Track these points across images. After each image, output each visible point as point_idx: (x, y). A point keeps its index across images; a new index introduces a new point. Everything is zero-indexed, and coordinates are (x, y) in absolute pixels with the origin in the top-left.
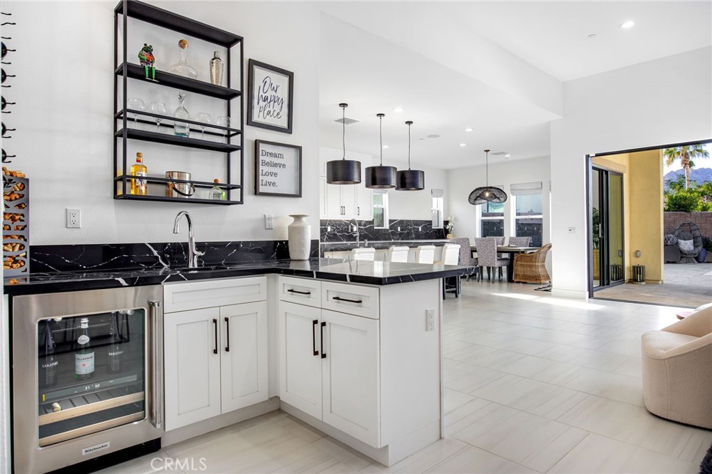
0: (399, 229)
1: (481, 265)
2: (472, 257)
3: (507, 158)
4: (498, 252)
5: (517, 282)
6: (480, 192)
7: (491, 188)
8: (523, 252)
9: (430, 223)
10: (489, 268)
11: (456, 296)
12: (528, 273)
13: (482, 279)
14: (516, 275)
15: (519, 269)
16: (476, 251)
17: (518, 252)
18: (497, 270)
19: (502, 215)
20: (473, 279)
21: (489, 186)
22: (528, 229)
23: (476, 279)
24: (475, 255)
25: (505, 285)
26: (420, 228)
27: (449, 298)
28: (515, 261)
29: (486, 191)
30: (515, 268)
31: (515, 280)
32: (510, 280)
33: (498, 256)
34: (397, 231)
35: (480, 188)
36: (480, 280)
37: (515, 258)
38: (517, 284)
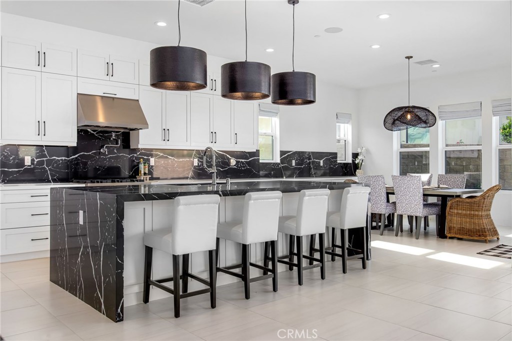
0: (294, 162)
1: (400, 213)
2: (388, 201)
3: (435, 71)
4: (424, 195)
5: (451, 238)
6: (400, 114)
7: (414, 107)
8: (459, 196)
9: (334, 155)
10: (410, 218)
11: (364, 267)
12: (468, 226)
13: (402, 231)
14: (450, 228)
15: (454, 220)
16: (393, 194)
17: (452, 196)
18: (423, 220)
19: (428, 146)
20: (389, 230)
21: (411, 105)
22: (456, 164)
23: (393, 230)
24: (392, 198)
25: (434, 241)
26: (322, 162)
27: (352, 270)
28: (448, 209)
29: (408, 112)
30: (448, 218)
31: (449, 235)
32: (441, 234)
33: (424, 201)
34: (291, 165)
35: (400, 109)
36: (400, 233)
37: (449, 203)
38: (450, 240)
